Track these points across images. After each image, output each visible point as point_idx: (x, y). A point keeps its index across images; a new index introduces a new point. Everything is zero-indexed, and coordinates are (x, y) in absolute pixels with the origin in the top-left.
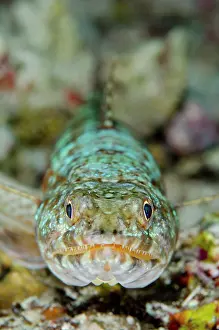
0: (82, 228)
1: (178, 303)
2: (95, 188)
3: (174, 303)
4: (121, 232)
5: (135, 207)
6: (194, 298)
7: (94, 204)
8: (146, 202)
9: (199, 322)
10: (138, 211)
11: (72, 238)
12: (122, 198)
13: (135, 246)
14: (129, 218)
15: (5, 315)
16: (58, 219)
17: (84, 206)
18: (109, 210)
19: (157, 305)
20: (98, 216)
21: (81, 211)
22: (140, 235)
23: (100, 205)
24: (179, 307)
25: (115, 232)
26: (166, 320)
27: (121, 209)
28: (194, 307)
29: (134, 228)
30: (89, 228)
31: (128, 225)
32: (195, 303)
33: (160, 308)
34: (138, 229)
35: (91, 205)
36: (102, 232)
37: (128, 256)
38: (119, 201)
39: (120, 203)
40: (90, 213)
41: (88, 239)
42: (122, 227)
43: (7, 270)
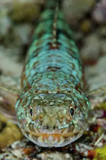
0: (38, 124)
1: (92, 144)
2: (45, 98)
3: (90, 144)
4: (57, 127)
5: (65, 111)
6: (100, 141)
7: (44, 110)
8: (71, 107)
9: (103, 156)
10: (67, 113)
11: (33, 128)
12: (58, 106)
13: (65, 132)
14: (62, 118)
15: (4, 152)
16: (26, 114)
17: (39, 111)
18: (51, 113)
19: (81, 145)
20: (46, 118)
21: (37, 114)
22: (68, 126)
23: (47, 110)
24: (93, 146)
25: (54, 127)
26: (86, 154)
27: (57, 113)
28: (101, 147)
29: (65, 123)
30: (41, 124)
31: (61, 122)
32: (101, 144)
33: (83, 147)
34: (67, 123)
35: (42, 111)
36: (48, 128)
37: (62, 138)
38: (57, 107)
39: (57, 108)
40: (42, 116)
41: (41, 131)
42: (58, 124)
43: (4, 125)
